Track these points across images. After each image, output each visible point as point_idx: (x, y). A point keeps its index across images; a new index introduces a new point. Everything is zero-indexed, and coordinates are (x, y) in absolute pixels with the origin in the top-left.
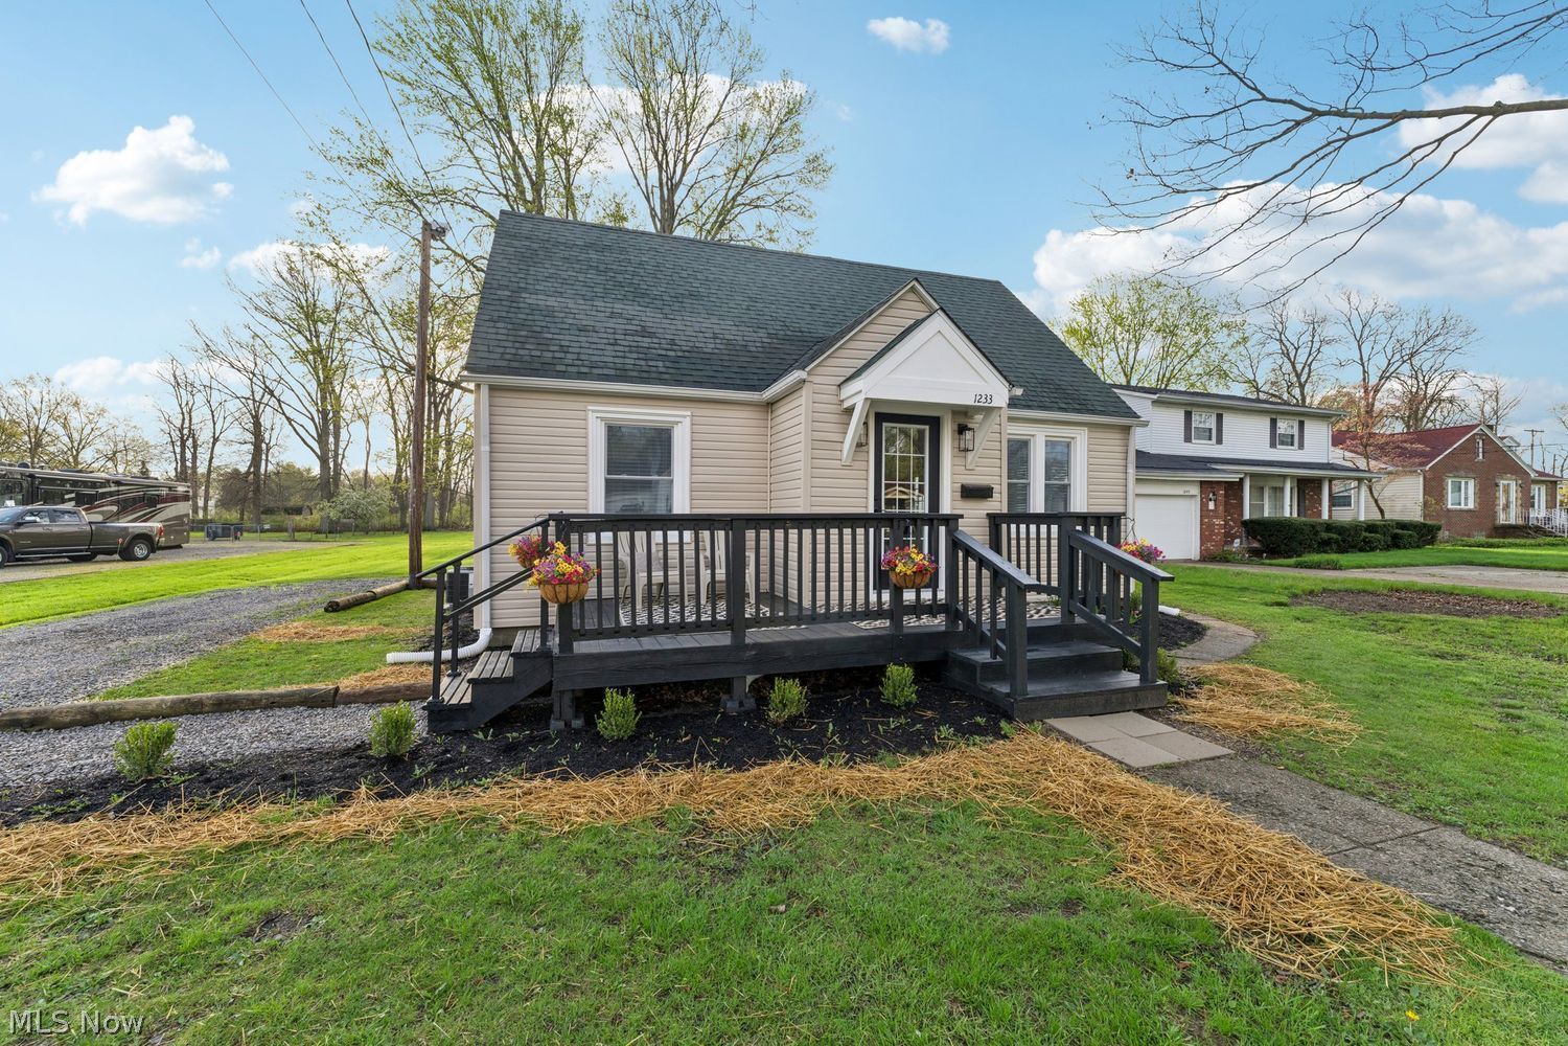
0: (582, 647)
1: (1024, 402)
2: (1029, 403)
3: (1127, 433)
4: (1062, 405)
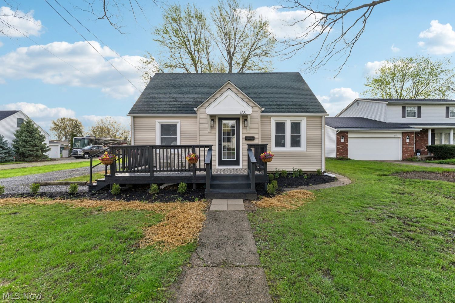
1: (283, 111)
2: (285, 111)
3: (322, 118)
4: (297, 111)
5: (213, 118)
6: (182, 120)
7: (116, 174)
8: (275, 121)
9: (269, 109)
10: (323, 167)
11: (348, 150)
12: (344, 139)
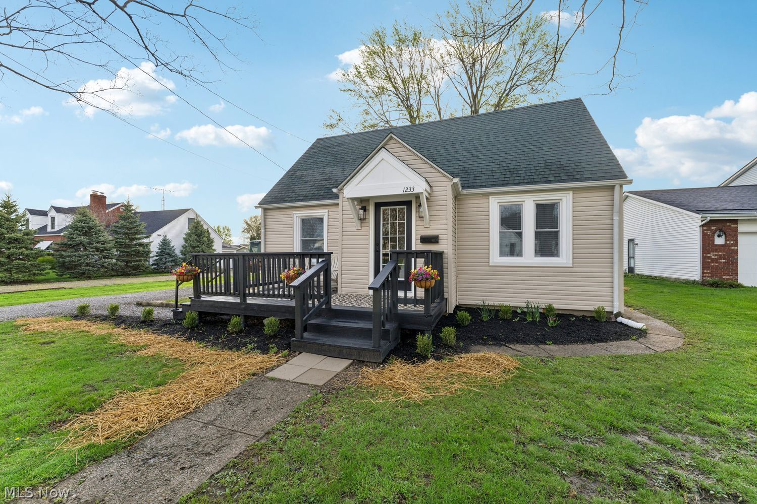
0: (204, 298)
1: (517, 182)
2: (521, 181)
3: (614, 191)
4: (549, 179)
5: (363, 203)
6: (330, 210)
7: (202, 296)
8: (498, 203)
9: (488, 180)
10: (616, 304)
11: (737, 263)
12: (726, 237)
